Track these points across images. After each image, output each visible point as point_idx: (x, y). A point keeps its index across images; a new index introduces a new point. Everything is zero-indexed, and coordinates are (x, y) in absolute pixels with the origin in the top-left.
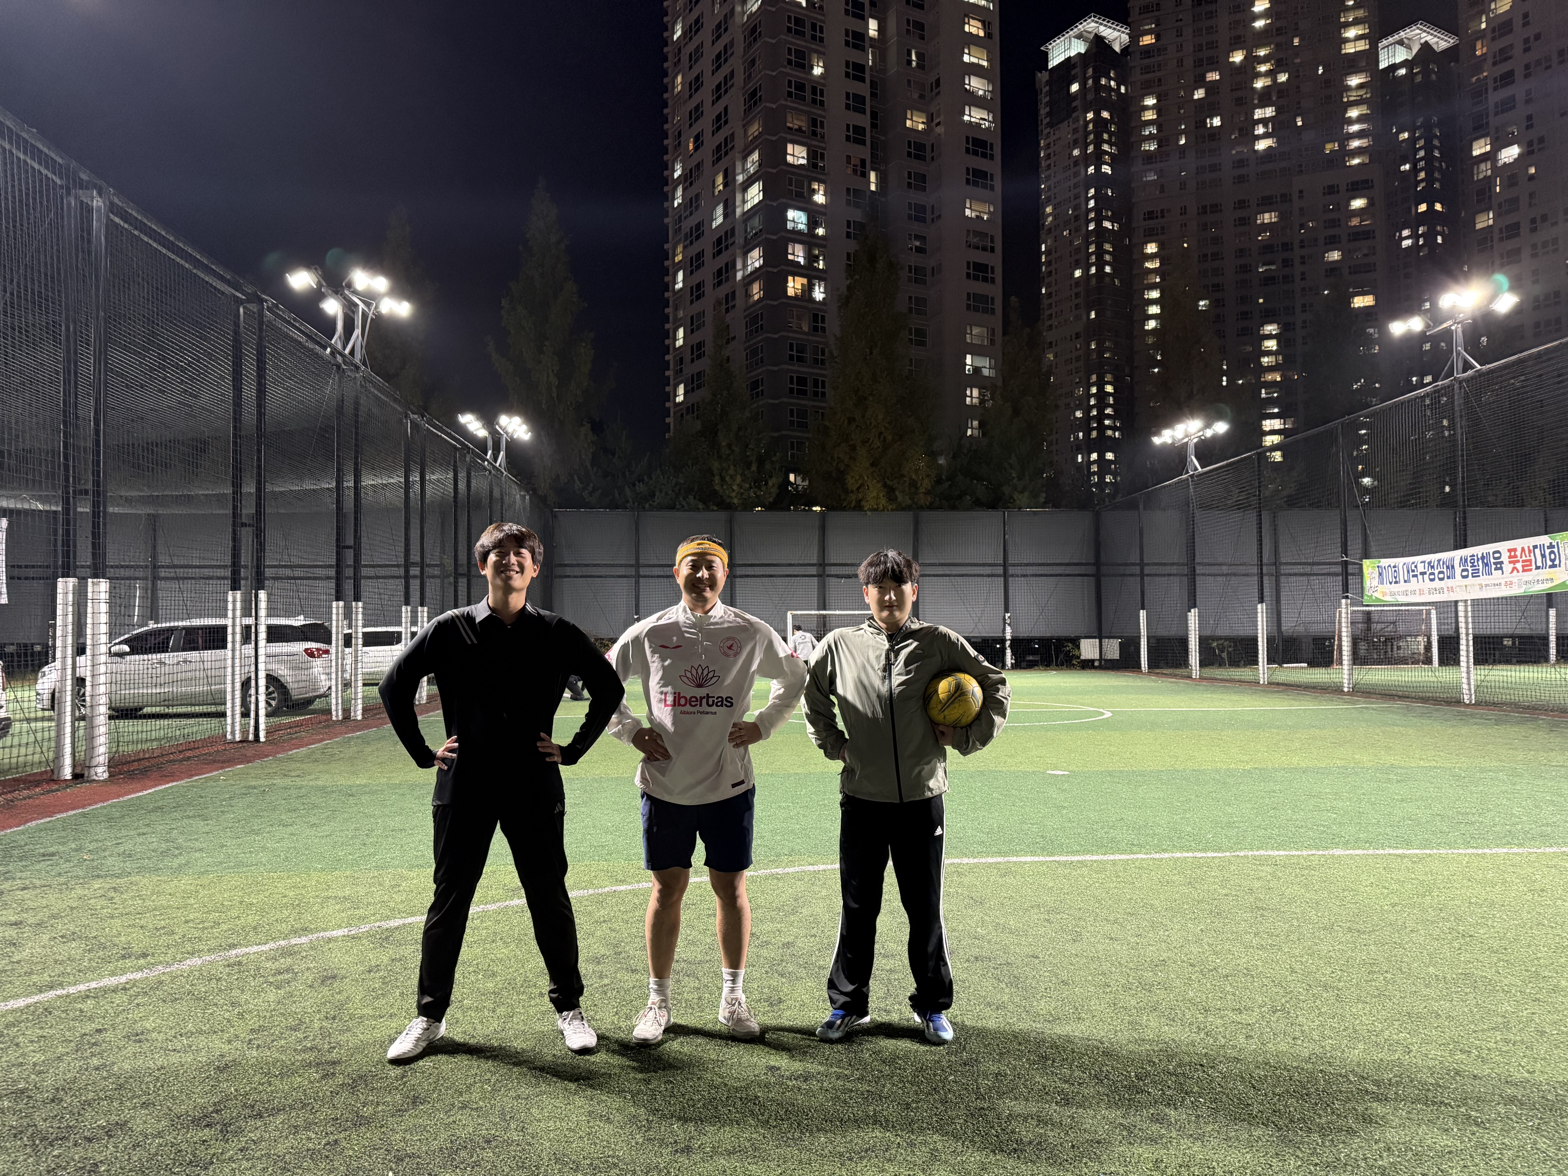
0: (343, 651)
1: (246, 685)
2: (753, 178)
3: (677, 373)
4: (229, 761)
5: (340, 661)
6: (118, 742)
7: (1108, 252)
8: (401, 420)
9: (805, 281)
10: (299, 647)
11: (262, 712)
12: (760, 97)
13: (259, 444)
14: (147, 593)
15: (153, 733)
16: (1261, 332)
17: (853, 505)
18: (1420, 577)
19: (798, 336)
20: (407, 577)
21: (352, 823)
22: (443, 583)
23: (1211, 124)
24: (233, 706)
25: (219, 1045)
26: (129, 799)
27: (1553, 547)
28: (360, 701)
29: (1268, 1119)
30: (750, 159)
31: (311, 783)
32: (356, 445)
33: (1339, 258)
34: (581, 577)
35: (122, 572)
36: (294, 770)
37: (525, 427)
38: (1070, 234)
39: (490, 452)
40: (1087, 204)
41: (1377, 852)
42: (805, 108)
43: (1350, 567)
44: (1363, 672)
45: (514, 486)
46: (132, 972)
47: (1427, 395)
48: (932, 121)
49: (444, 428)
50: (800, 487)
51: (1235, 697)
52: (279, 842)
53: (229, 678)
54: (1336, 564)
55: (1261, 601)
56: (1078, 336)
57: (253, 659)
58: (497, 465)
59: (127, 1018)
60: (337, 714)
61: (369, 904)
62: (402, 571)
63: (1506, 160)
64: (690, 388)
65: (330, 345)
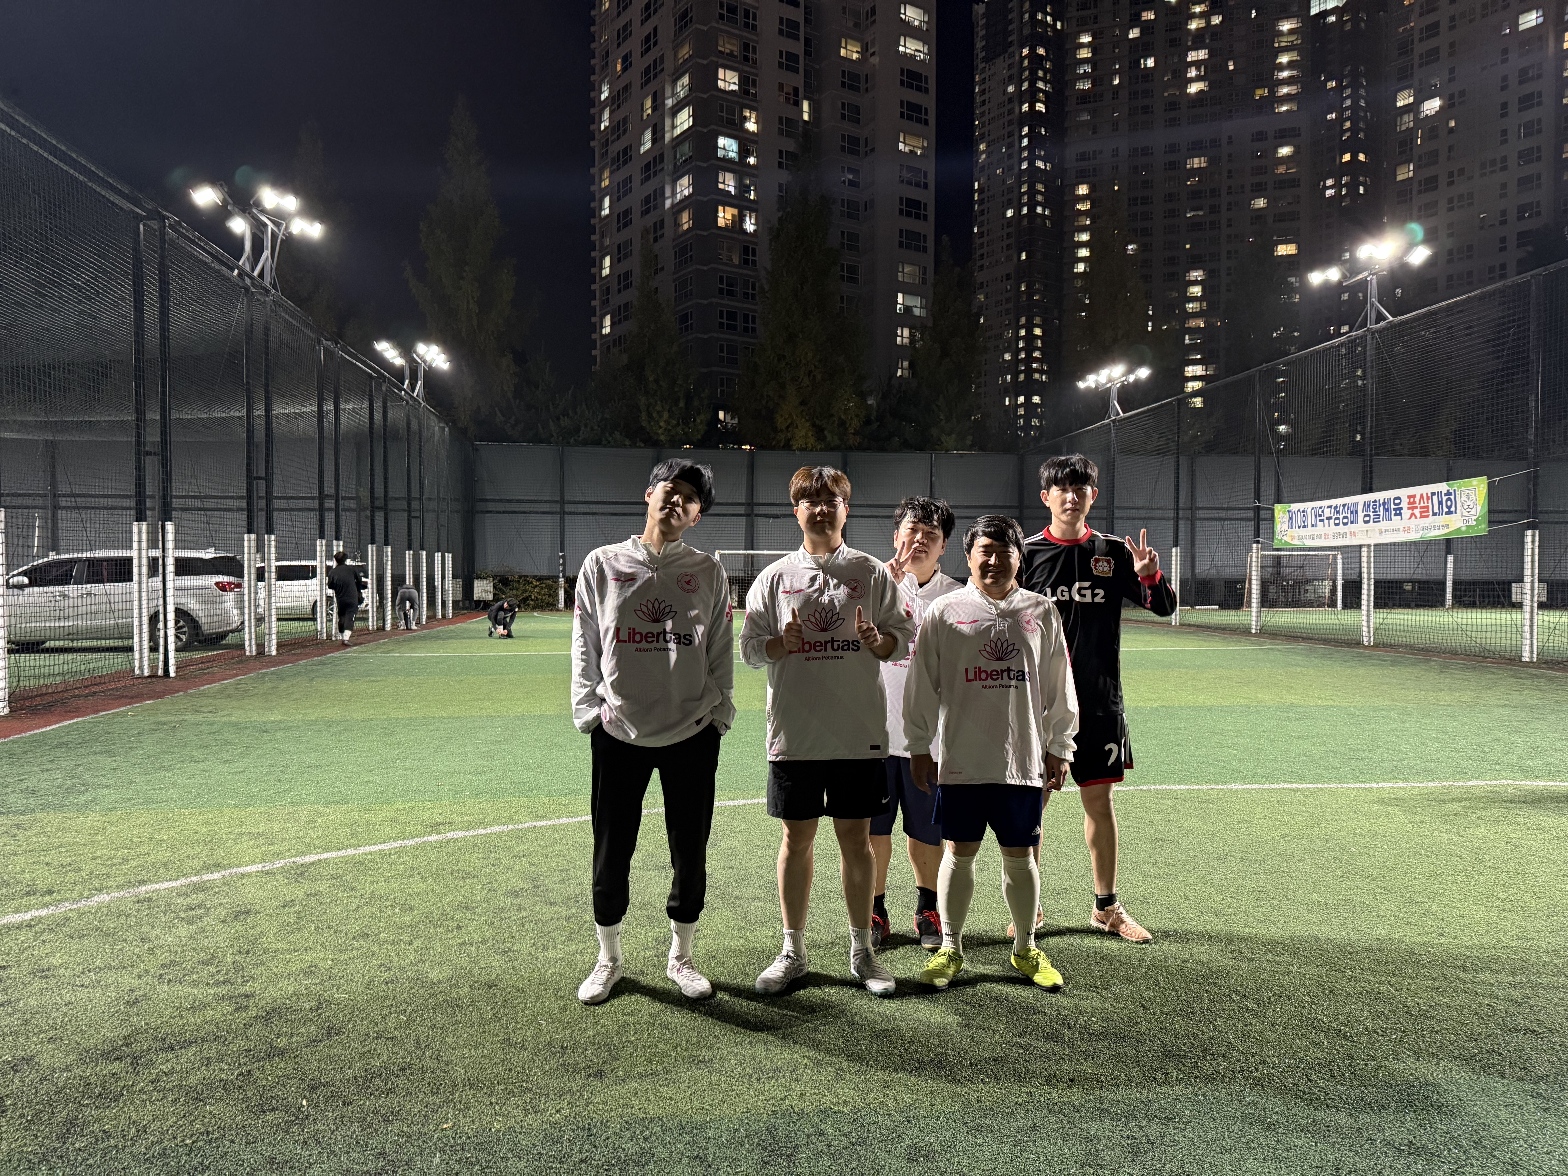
0: (256, 585)
1: (154, 619)
2: (683, 103)
3: (604, 304)
4: (137, 697)
5: (253, 595)
6: (19, 677)
7: (1040, 192)
8: (314, 347)
9: (735, 211)
10: (210, 581)
11: (171, 647)
12: (691, 18)
13: (163, 370)
14: (46, 522)
15: (56, 667)
16: (1187, 278)
17: (782, 444)
18: (1326, 522)
19: (729, 269)
20: (322, 510)
21: (267, 759)
22: (359, 515)
23: (1145, 65)
24: (140, 640)
25: (128, 980)
26: (31, 735)
27: (1451, 494)
28: (274, 637)
29: (1155, 1036)
30: (680, 83)
31: (224, 719)
32: (267, 372)
33: (1265, 206)
34: (504, 512)
35: (19, 501)
36: (207, 706)
37: (443, 357)
38: (1003, 172)
39: (407, 382)
40: (1021, 143)
41: (1273, 786)
42: (736, 32)
43: (1262, 512)
44: (1271, 614)
45: (432, 417)
46: (37, 909)
47: (1342, 344)
48: (867, 50)
49: (359, 355)
50: (729, 425)
51: (1148, 638)
52: (190, 778)
53: (136, 613)
54: (1249, 509)
55: (1176, 545)
56: (1008, 277)
57: (161, 593)
58: (415, 395)
59: (32, 955)
60: (250, 649)
61: (284, 840)
62: (316, 504)
63: (1428, 112)
64: (616, 319)
65: (238, 267)
